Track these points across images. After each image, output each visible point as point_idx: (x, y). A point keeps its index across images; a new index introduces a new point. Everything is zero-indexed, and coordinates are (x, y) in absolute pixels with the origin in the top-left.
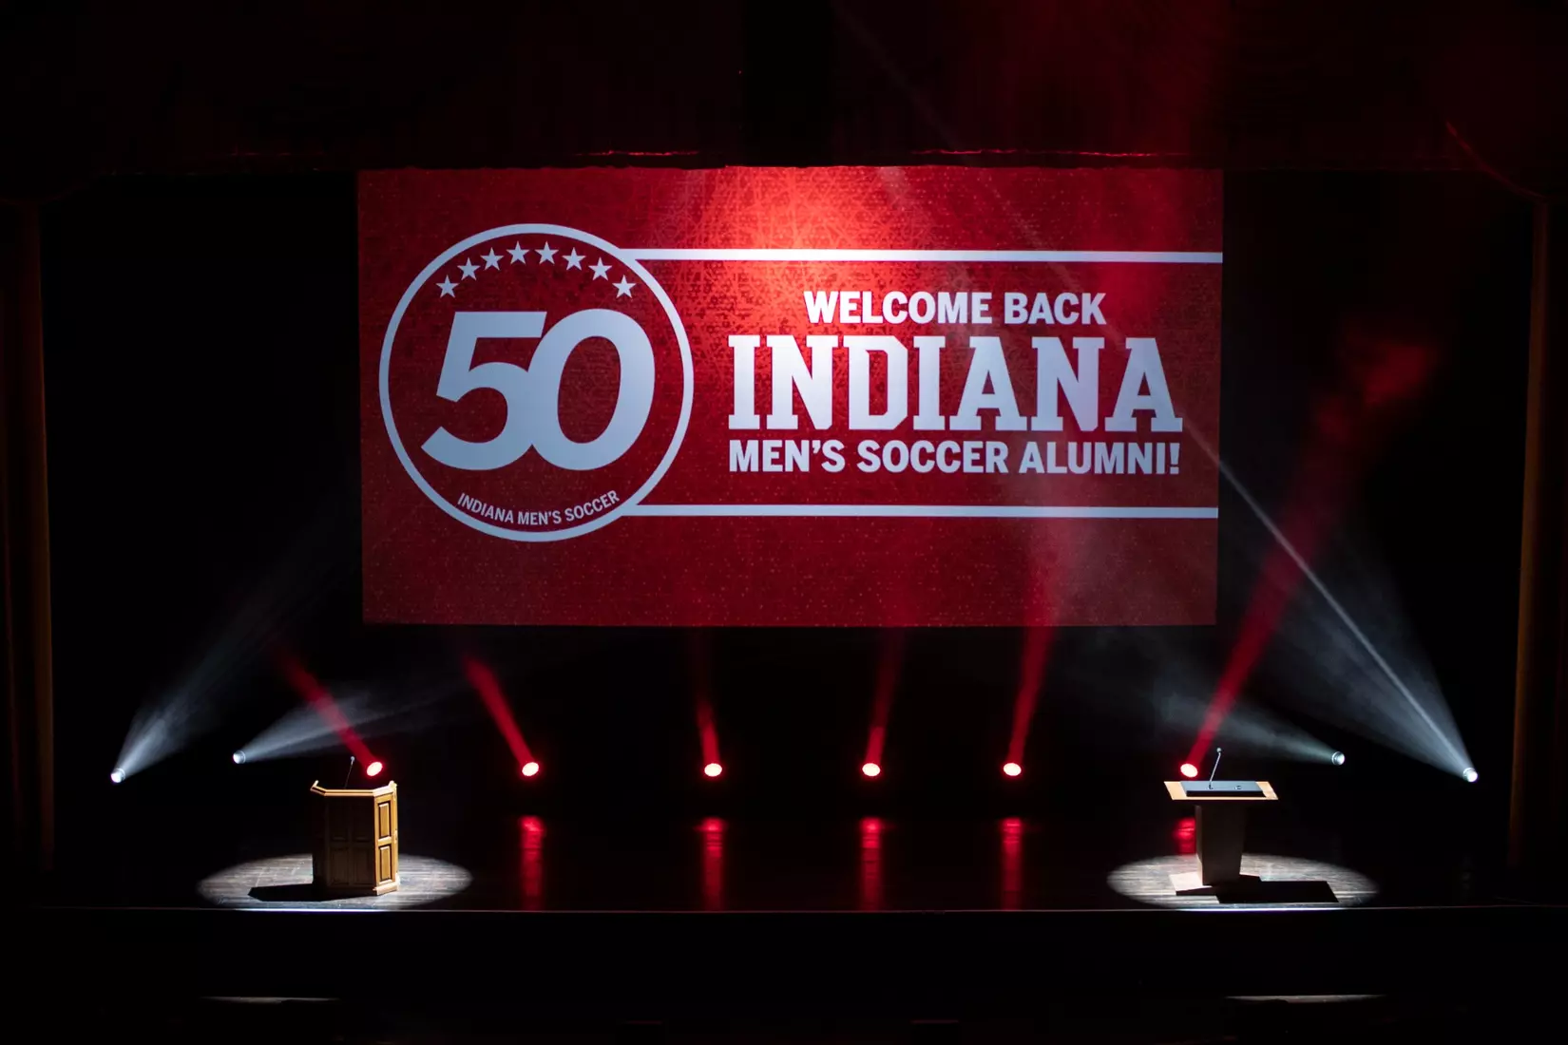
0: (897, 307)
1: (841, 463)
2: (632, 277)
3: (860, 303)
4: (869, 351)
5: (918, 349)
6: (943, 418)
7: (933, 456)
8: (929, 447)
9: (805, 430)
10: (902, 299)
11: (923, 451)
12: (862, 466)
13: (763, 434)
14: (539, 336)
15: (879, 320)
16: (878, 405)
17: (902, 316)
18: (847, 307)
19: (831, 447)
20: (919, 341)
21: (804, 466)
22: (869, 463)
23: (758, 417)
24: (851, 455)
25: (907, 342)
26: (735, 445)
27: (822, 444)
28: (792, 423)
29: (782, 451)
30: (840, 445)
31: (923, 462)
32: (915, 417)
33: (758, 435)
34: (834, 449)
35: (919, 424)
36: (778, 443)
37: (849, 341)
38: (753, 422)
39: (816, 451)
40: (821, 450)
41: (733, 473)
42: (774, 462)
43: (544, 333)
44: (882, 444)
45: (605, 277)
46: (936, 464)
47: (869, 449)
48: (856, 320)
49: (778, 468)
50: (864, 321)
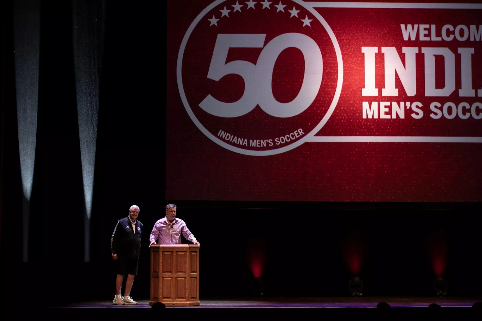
0: (449, 33)
1: (421, 114)
2: (311, 16)
3: (429, 30)
4: (434, 55)
5: (460, 54)
6: (474, 90)
7: (469, 111)
8: (467, 106)
9: (402, 97)
10: (451, 28)
11: (464, 108)
12: (432, 116)
13: (380, 98)
14: (262, 46)
15: (439, 39)
16: (440, 83)
17: (452, 37)
18: (422, 33)
19: (415, 106)
20: (460, 50)
21: (402, 116)
22: (436, 114)
23: (377, 90)
24: (426, 110)
25: (455, 51)
26: (365, 105)
27: (411, 104)
28: (395, 93)
29: (390, 107)
30: (420, 105)
31: (464, 114)
32: (460, 90)
33: (378, 99)
34: (417, 107)
35: (462, 93)
36: (388, 104)
37: (424, 50)
38: (375, 93)
39: (408, 108)
40: (410, 107)
41: (365, 119)
42: (386, 113)
43: (265, 44)
44: (443, 105)
45: (297, 16)
46: (471, 115)
47: (436, 107)
48: (428, 39)
49: (388, 117)
50: (432, 39)
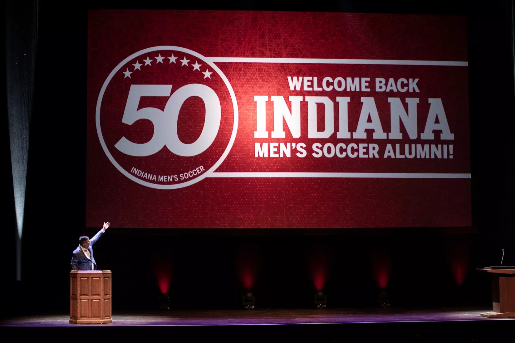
0: (328, 84)
1: (305, 153)
2: (211, 69)
3: (312, 81)
4: (316, 103)
5: (338, 103)
6: (350, 133)
7: (346, 150)
8: (344, 146)
9: (289, 139)
10: (331, 80)
11: (341, 148)
12: (314, 155)
13: (270, 140)
14: (169, 96)
15: (321, 89)
16: (321, 127)
17: (331, 88)
18: (306, 84)
19: (300, 146)
20: (338, 99)
22: (317, 153)
23: (267, 132)
24: (309, 150)
25: (333, 100)
26: (257, 145)
27: (296, 145)
28: (283, 135)
29: (278, 148)
30: (304, 145)
31: (341, 153)
33: (268, 141)
35: (339, 136)
36: (277, 144)
37: (308, 98)
38: (265, 135)
39: (293, 148)
40: (296, 147)
41: (257, 158)
42: (275, 153)
43: (171, 94)
44: (323, 145)
45: (199, 69)
46: (347, 154)
47: (317, 147)
48: (311, 89)
49: (277, 156)
50: (315, 90)
